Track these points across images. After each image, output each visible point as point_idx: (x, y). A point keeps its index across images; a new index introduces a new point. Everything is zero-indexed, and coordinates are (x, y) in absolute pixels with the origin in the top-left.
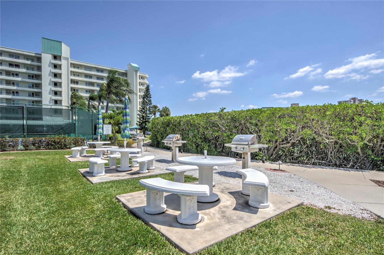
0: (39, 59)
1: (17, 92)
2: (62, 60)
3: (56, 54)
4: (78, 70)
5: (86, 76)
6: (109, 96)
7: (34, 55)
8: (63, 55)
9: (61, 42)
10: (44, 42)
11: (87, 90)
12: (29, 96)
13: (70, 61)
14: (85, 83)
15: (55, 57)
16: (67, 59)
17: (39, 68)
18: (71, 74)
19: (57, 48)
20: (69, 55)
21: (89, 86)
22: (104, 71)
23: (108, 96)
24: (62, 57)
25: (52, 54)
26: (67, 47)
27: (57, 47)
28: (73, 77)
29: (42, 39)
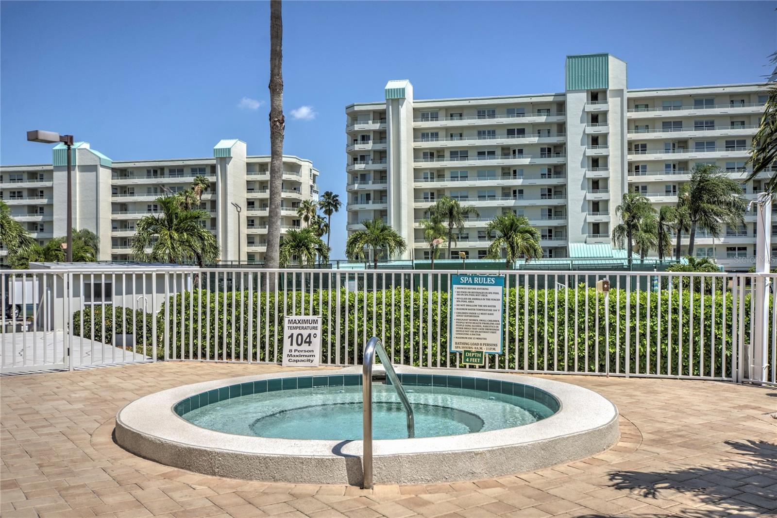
0: (561, 107)
1: (521, 192)
2: (610, 99)
3: (595, 87)
4: (646, 112)
5: (667, 124)
6: (695, 218)
7: (551, 99)
8: (612, 86)
9: (606, 55)
10: (571, 66)
11: (668, 163)
12: (543, 196)
13: (627, 95)
14: (663, 146)
15: (594, 97)
16: (619, 93)
17: (562, 128)
18: (628, 129)
19: (598, 72)
20: (625, 82)
21: (674, 152)
22: (716, 101)
23: (693, 219)
24: (608, 92)
25: (587, 91)
26: (621, 62)
27: (598, 69)
28: (634, 134)
29: (568, 60)
